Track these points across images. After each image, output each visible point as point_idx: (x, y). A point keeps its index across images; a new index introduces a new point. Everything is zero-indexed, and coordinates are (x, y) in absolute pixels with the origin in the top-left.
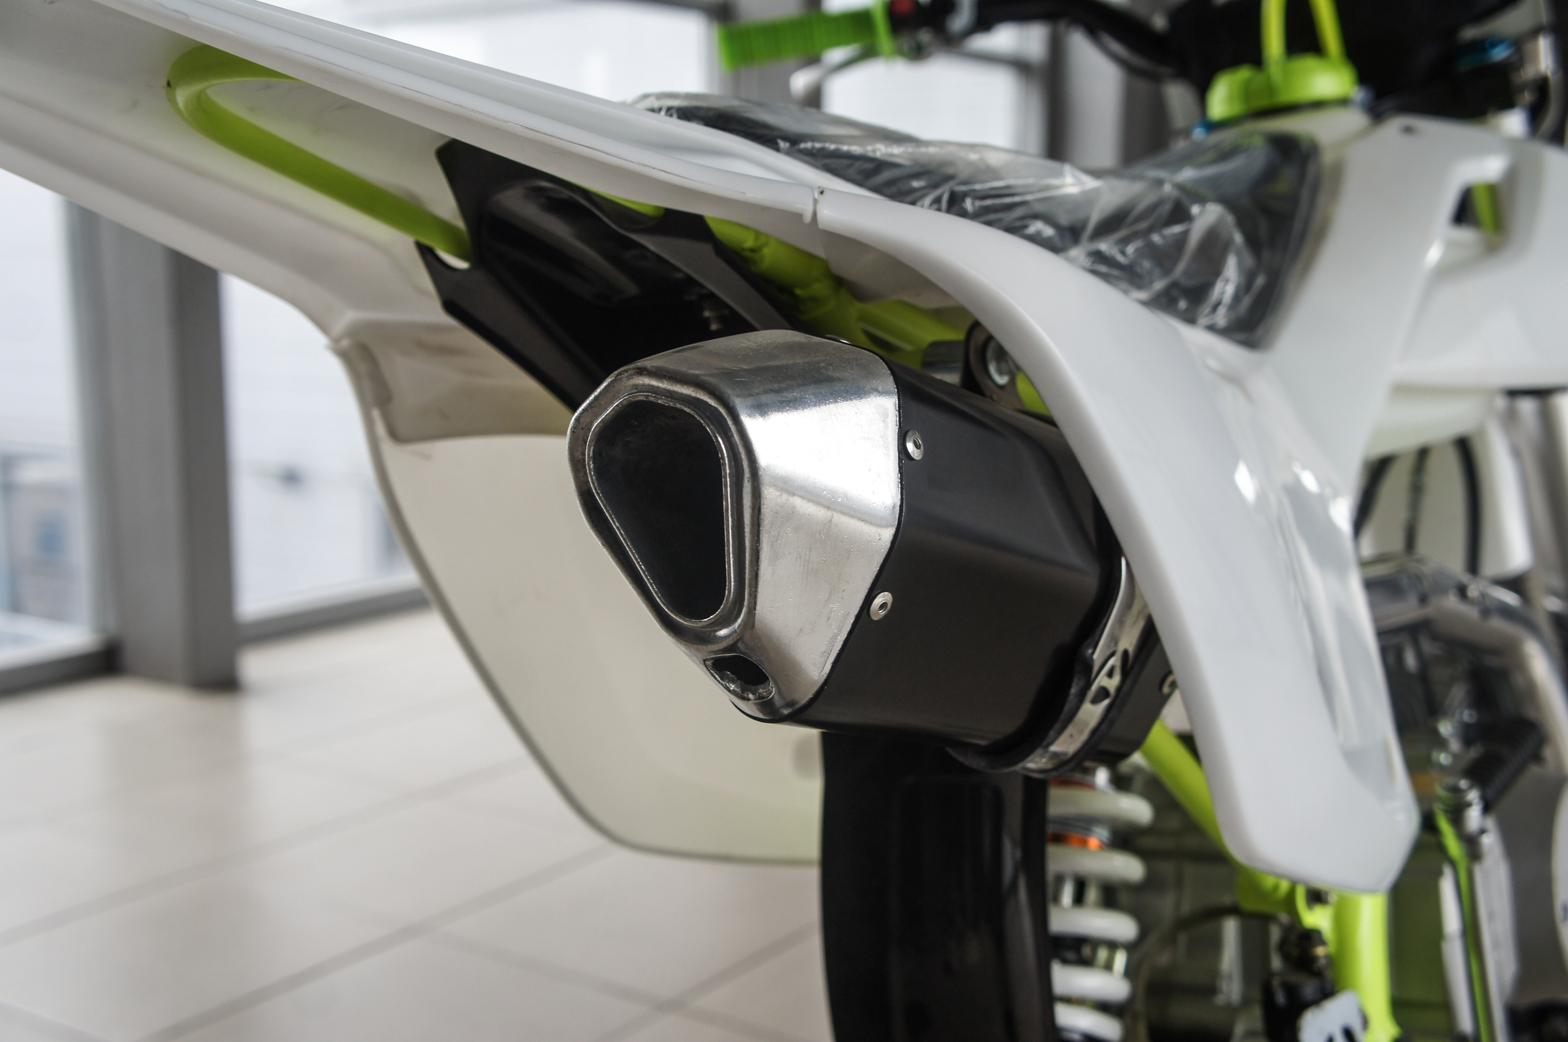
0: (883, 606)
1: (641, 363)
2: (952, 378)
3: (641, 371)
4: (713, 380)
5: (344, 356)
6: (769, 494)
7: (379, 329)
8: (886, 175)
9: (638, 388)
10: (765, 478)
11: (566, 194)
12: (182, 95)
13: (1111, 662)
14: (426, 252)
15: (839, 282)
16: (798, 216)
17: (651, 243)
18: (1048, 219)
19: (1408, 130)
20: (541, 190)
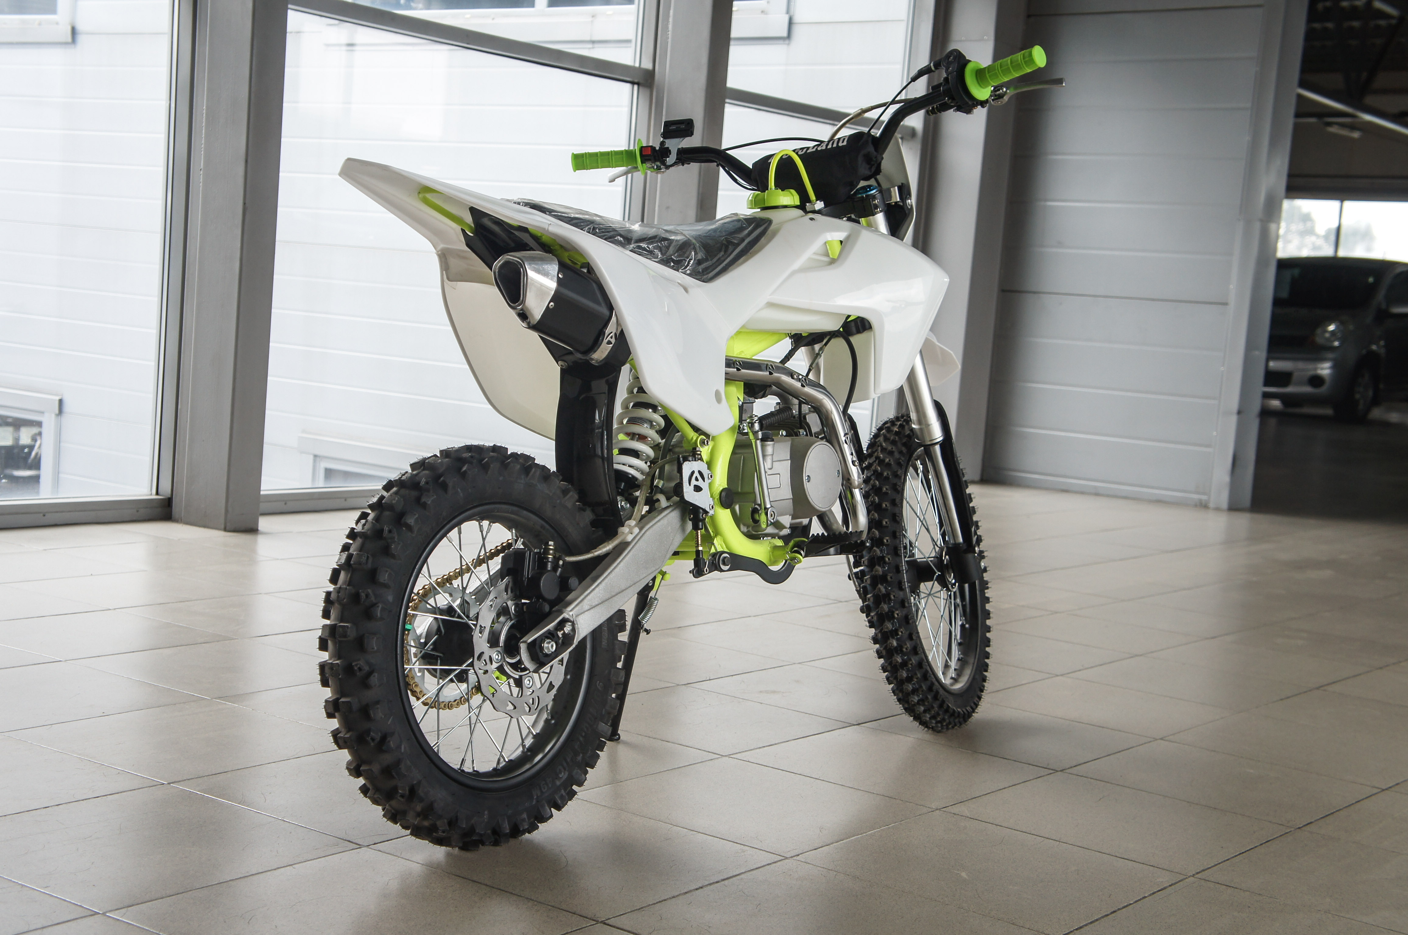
0: (552, 306)
1: (509, 254)
2: (585, 271)
3: (508, 255)
4: (522, 258)
5: (439, 255)
6: (529, 280)
7: (447, 249)
8: (575, 221)
9: (507, 258)
10: (529, 277)
11: (498, 220)
12: (420, 195)
13: (611, 334)
14: (463, 231)
15: (562, 246)
16: (545, 229)
17: (516, 233)
18: (621, 236)
19: (812, 219)
20: (492, 219)
